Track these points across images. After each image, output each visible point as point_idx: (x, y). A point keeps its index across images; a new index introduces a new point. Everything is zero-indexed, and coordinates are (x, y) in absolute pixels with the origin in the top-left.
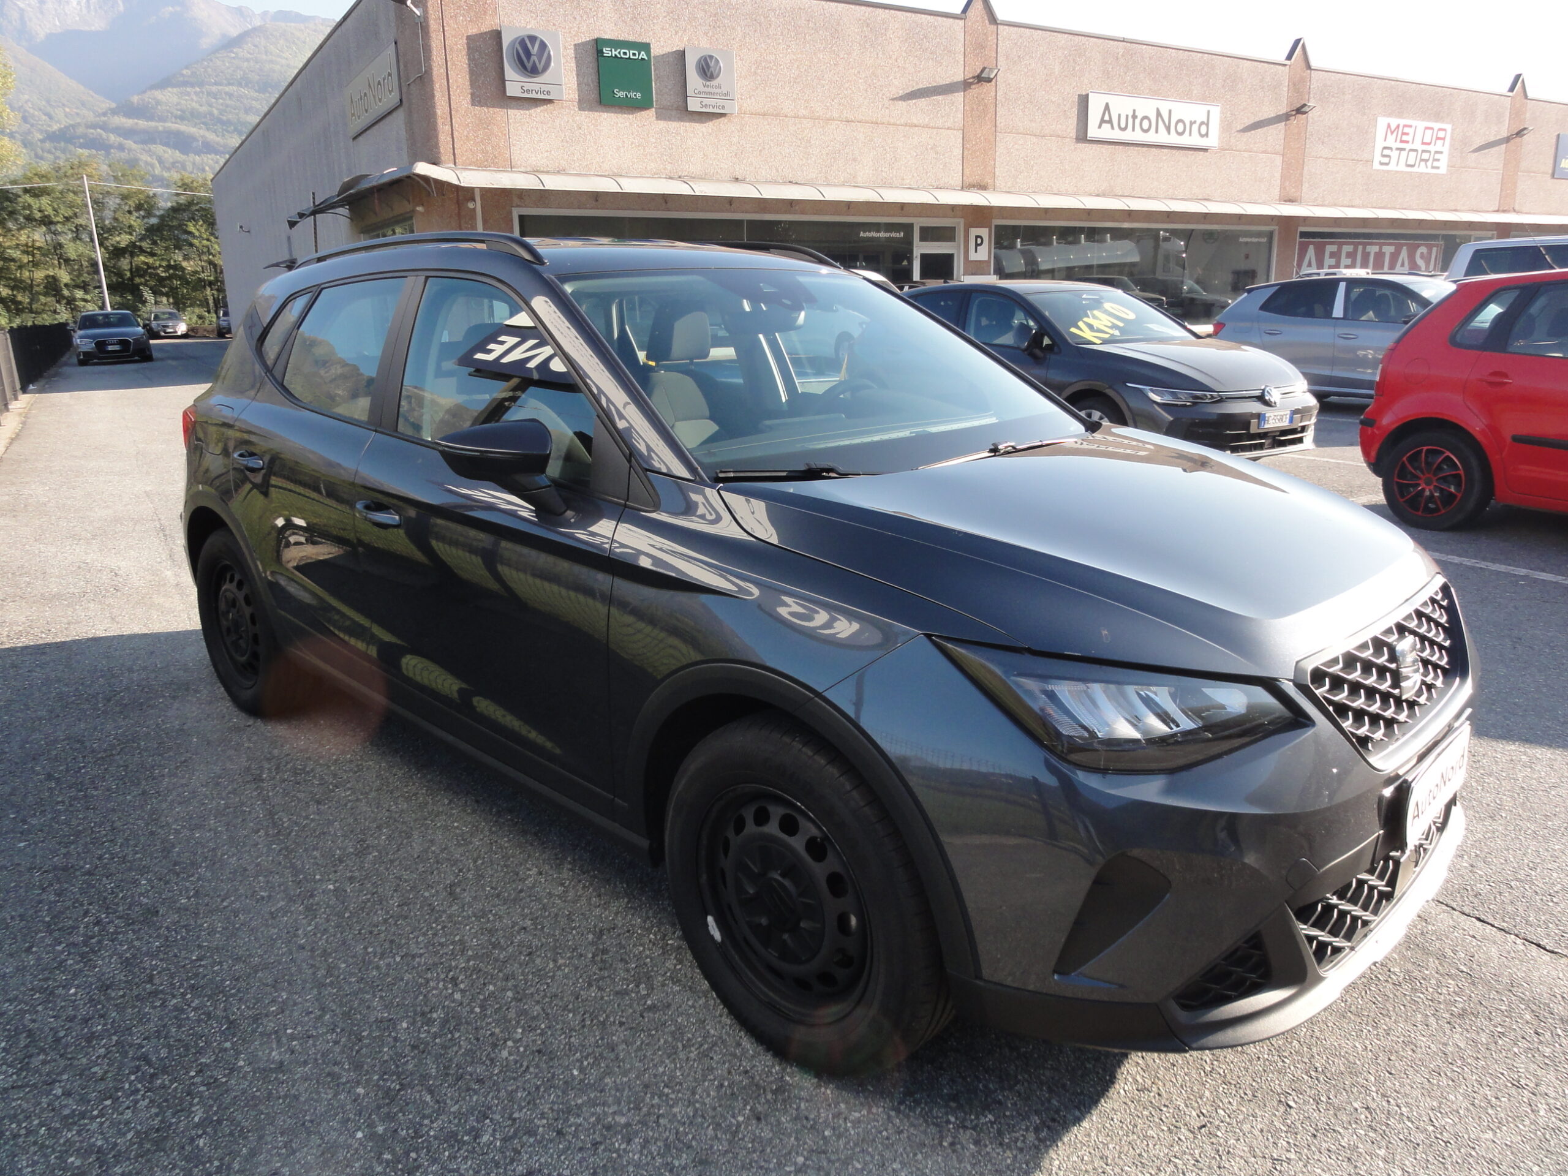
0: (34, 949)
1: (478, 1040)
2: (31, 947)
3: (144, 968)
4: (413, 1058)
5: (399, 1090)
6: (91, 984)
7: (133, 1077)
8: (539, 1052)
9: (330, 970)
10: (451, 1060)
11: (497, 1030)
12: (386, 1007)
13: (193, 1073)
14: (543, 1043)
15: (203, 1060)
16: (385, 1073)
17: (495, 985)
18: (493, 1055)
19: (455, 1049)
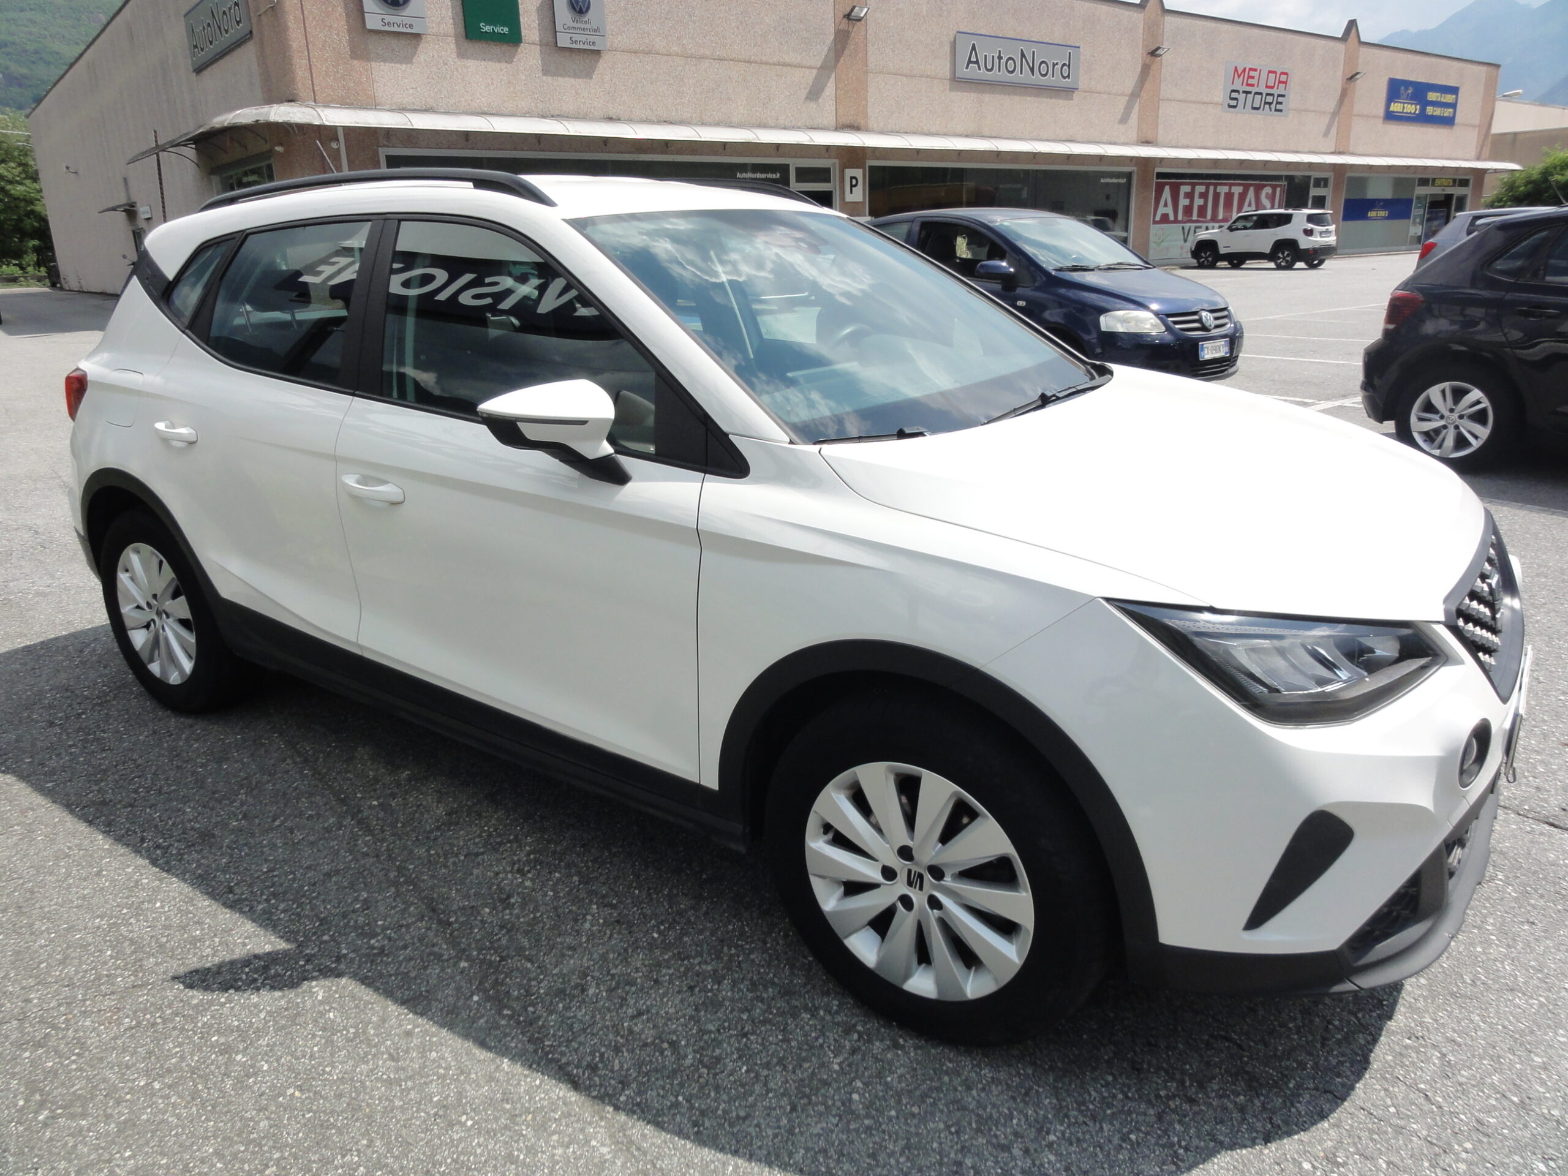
1: (559, 916)
5: (500, 961)
6: (175, 899)
7: (247, 970)
9: (400, 869)
10: (539, 934)
11: (574, 908)
17: (559, 872)
18: (576, 928)
19: (541, 925)
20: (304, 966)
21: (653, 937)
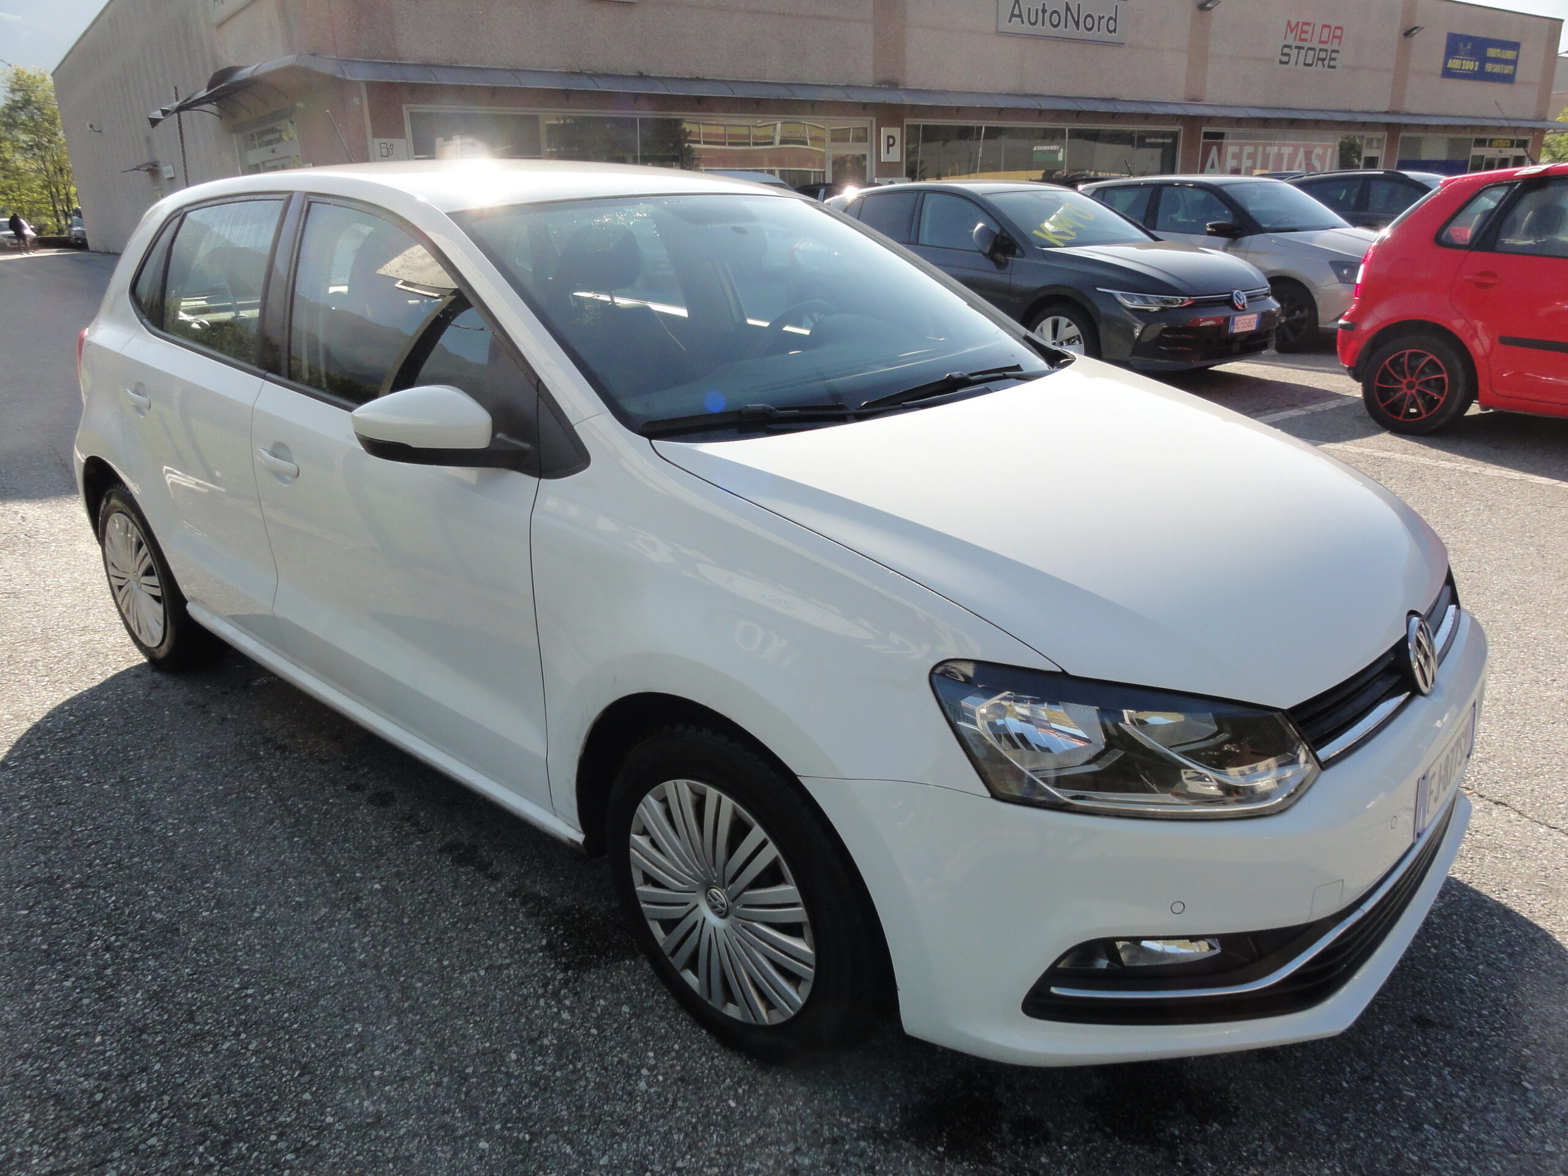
0: (37, 987)
1: (606, 1069)
2: (33, 984)
3: (179, 1003)
4: (536, 1098)
5: (531, 1141)
6: (119, 1030)
7: (201, 1149)
8: (682, 1079)
9: (404, 989)
10: (581, 1098)
11: (625, 1056)
12: (485, 1035)
13: (273, 1138)
14: (683, 1068)
15: (282, 1119)
16: (508, 1121)
17: (605, 999)
18: (629, 1088)
19: (583, 1083)
20: (275, 1143)
21: (729, 1106)
